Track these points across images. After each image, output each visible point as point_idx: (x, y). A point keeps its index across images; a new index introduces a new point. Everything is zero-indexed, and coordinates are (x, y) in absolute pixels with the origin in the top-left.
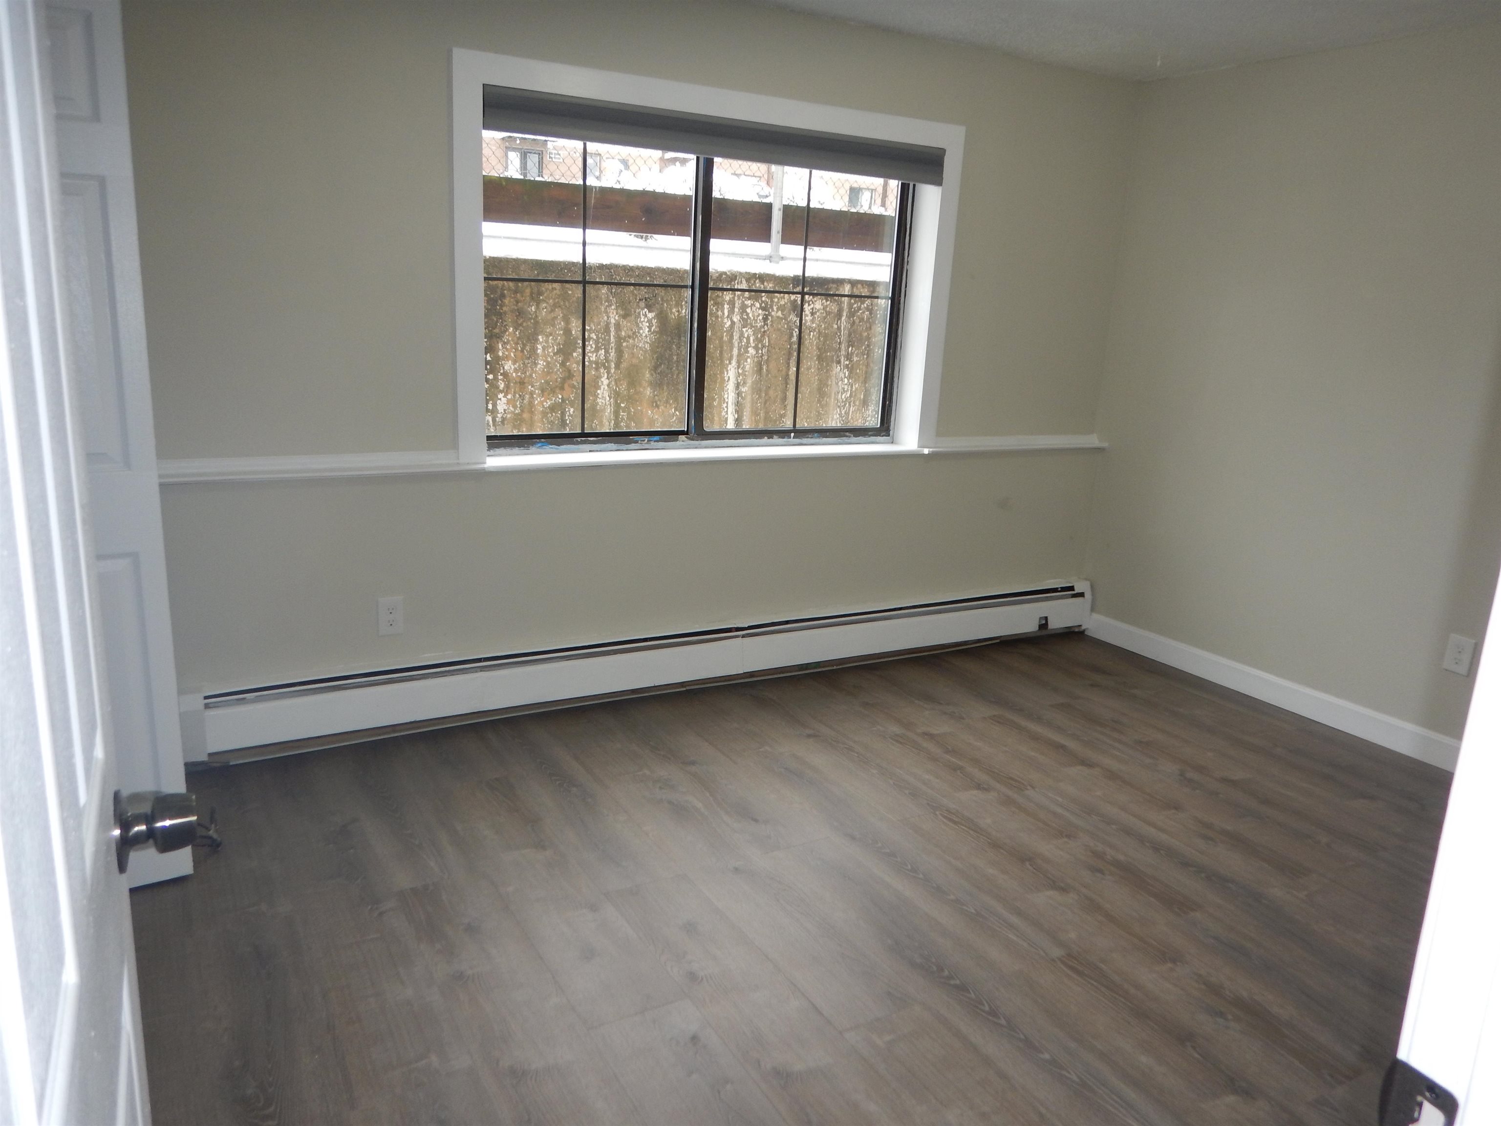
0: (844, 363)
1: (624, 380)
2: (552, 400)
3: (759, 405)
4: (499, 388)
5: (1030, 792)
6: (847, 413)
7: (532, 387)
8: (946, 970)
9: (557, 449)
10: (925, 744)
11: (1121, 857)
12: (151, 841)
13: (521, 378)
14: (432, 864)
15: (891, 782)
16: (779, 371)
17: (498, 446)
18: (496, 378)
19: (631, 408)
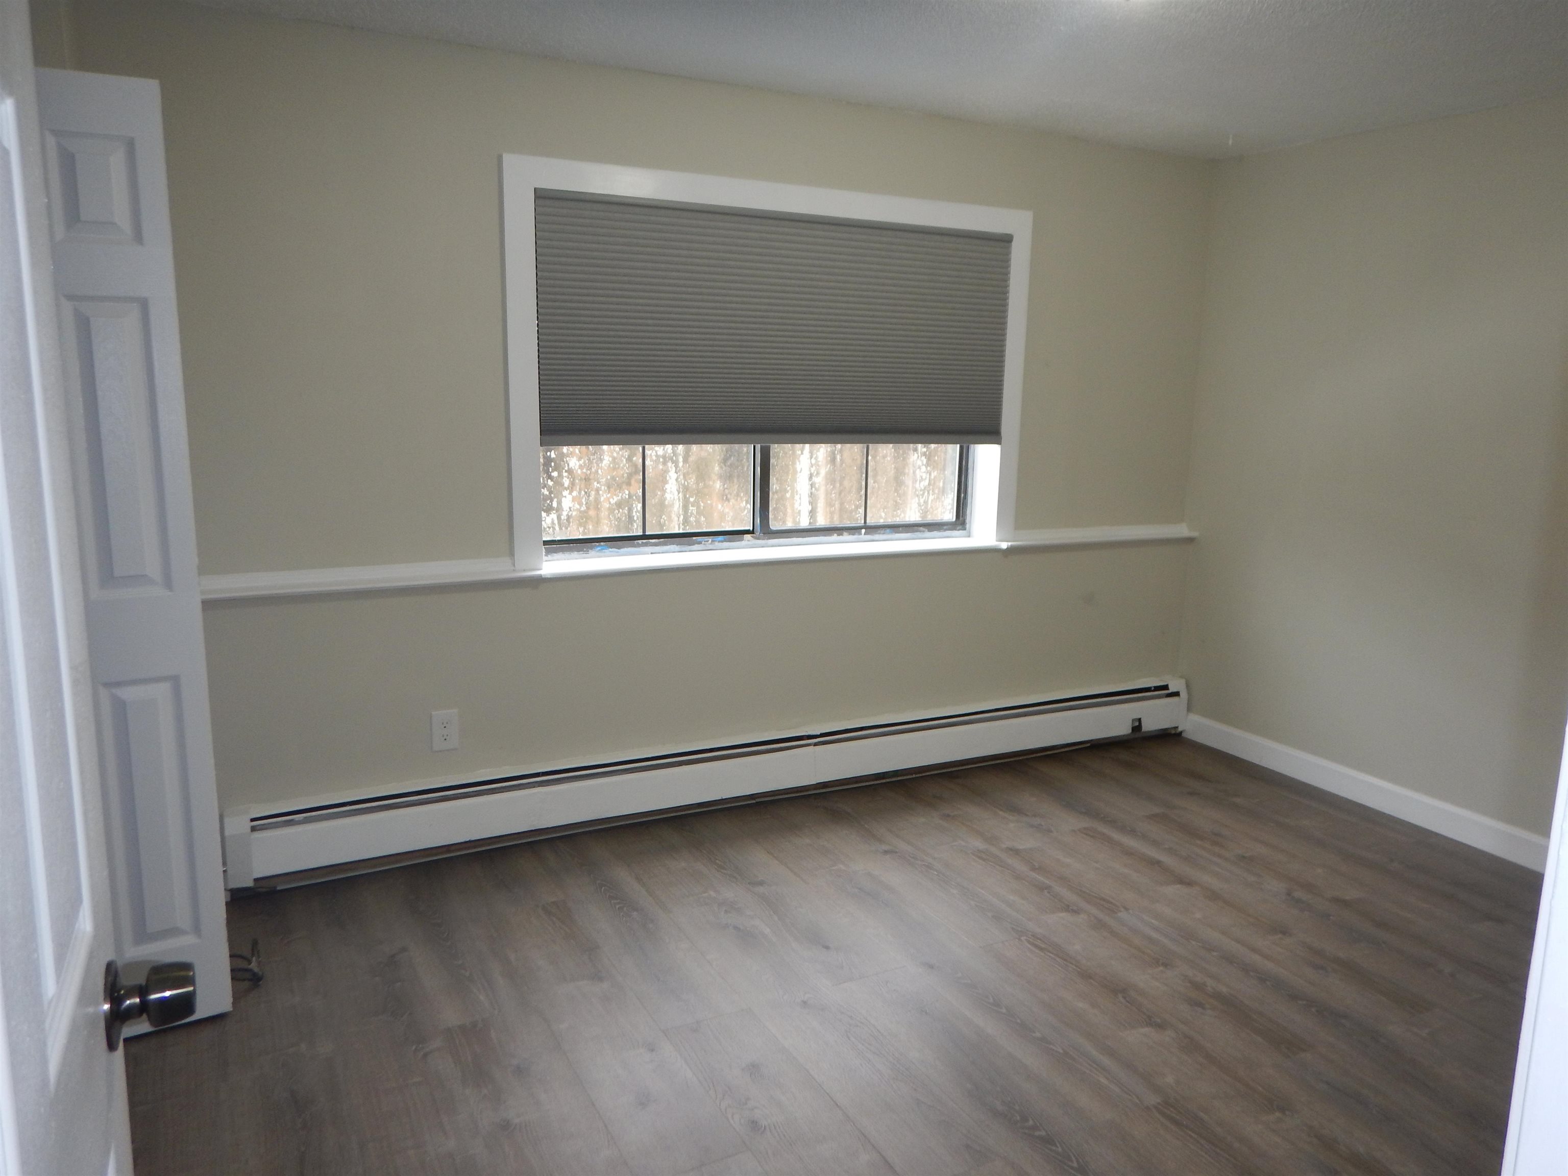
0: (921, 450)
1: (692, 473)
2: (618, 496)
3: (833, 495)
4: (564, 485)
5: (1123, 915)
6: (926, 502)
7: (598, 483)
8: (1030, 1119)
9: (618, 552)
10: (1010, 861)
11: (1224, 990)
12: (145, 1016)
13: (587, 475)
14: (482, 998)
15: (972, 903)
16: (853, 459)
17: (556, 551)
18: (560, 475)
19: (701, 502)
